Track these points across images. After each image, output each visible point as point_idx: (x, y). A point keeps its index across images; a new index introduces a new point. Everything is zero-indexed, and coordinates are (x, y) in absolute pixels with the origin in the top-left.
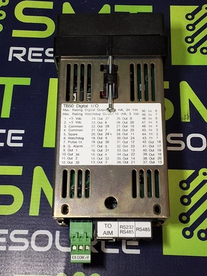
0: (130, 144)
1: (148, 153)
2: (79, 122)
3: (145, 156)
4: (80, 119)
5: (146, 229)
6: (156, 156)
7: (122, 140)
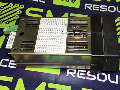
0: (46, 40)
1: (41, 47)
2: (59, 24)
3: (39, 46)
4: (60, 24)
5: (9, 47)
6: (39, 50)
7: (48, 38)
